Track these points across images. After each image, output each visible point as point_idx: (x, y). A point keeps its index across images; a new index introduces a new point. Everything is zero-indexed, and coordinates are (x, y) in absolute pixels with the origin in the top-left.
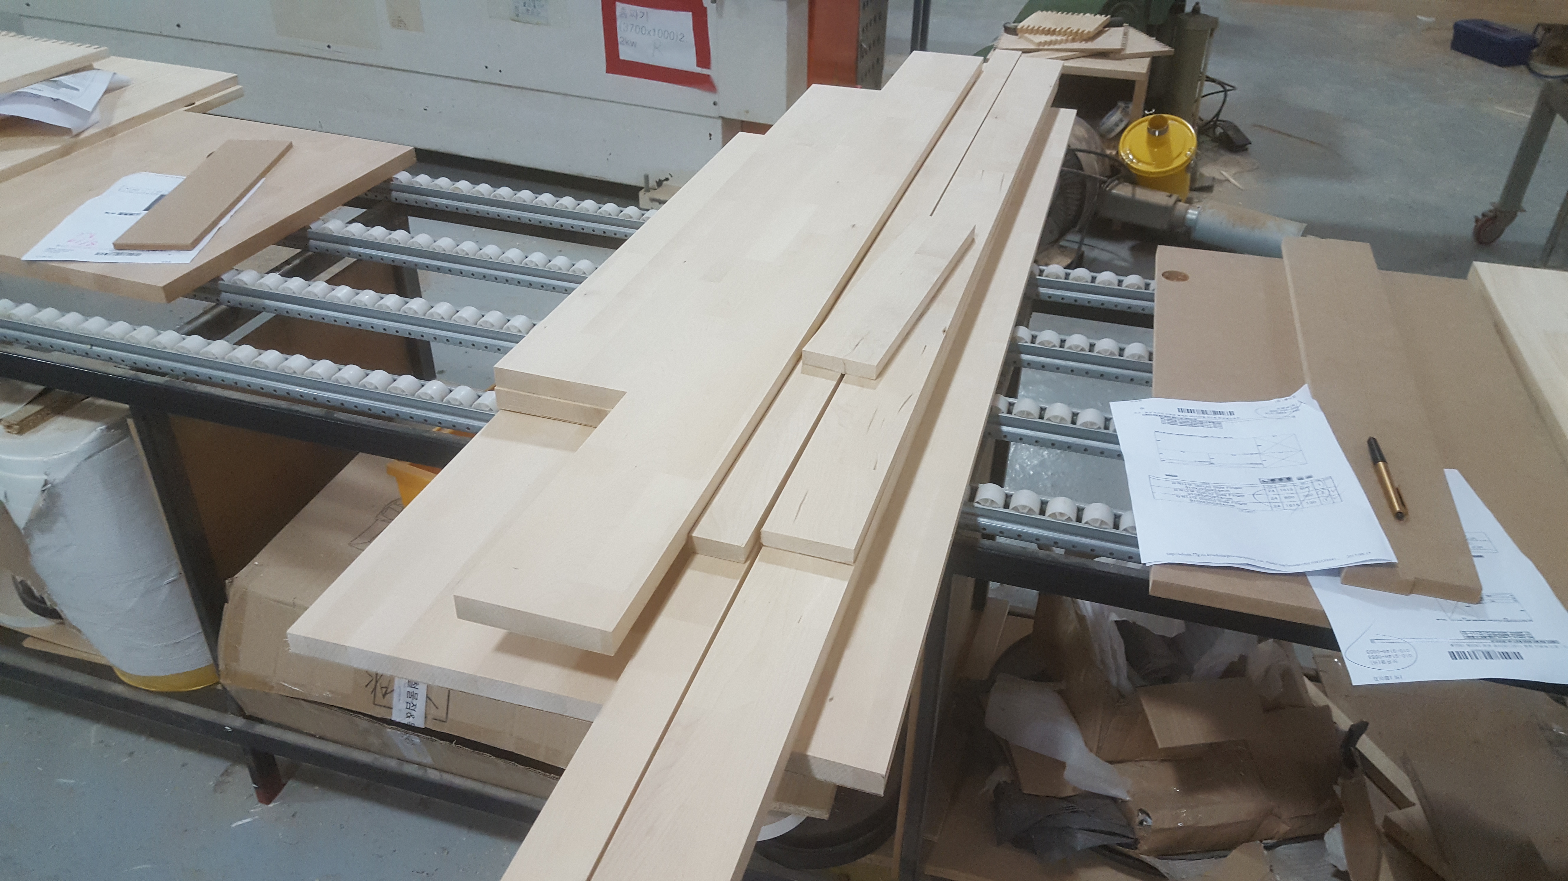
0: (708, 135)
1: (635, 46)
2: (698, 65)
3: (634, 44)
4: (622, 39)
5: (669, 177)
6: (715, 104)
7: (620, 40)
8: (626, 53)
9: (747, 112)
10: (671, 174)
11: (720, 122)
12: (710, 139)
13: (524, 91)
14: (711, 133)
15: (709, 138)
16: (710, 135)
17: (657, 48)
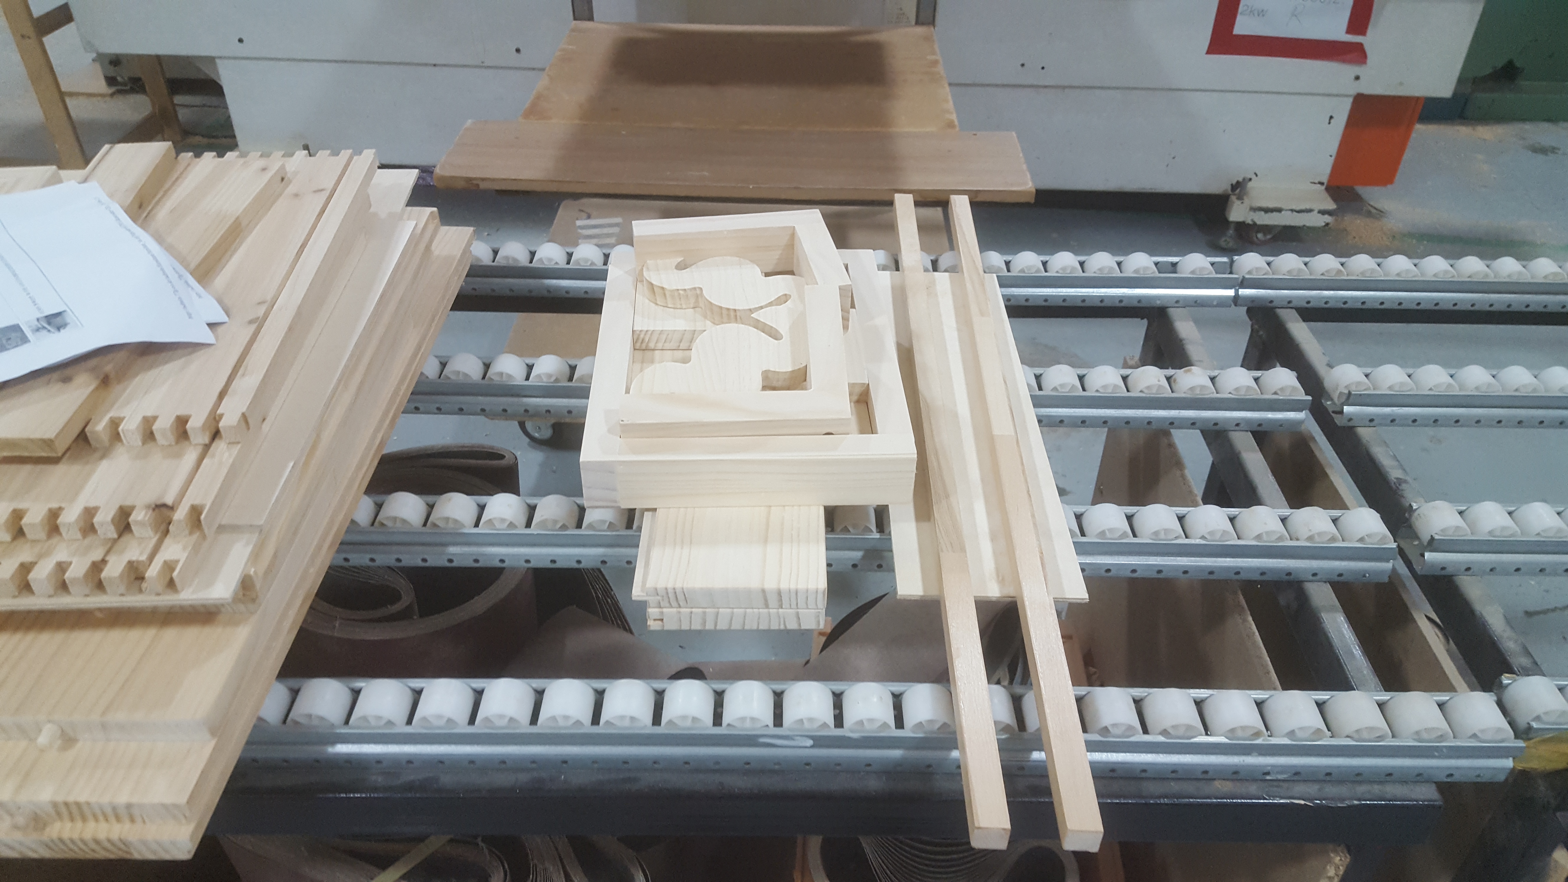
0: (1329, 118)
1: (1263, 16)
2: (1349, 31)
3: (1262, 13)
4: (1245, 8)
5: (1254, 177)
6: (1357, 78)
7: (1241, 8)
8: (1243, 26)
9: (1401, 84)
10: (1257, 172)
11: (1351, 100)
12: (1329, 123)
13: (1066, 90)
14: (1333, 116)
15: (1328, 121)
16: (1331, 117)
17: (1296, 16)
